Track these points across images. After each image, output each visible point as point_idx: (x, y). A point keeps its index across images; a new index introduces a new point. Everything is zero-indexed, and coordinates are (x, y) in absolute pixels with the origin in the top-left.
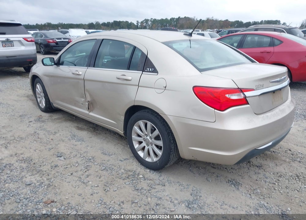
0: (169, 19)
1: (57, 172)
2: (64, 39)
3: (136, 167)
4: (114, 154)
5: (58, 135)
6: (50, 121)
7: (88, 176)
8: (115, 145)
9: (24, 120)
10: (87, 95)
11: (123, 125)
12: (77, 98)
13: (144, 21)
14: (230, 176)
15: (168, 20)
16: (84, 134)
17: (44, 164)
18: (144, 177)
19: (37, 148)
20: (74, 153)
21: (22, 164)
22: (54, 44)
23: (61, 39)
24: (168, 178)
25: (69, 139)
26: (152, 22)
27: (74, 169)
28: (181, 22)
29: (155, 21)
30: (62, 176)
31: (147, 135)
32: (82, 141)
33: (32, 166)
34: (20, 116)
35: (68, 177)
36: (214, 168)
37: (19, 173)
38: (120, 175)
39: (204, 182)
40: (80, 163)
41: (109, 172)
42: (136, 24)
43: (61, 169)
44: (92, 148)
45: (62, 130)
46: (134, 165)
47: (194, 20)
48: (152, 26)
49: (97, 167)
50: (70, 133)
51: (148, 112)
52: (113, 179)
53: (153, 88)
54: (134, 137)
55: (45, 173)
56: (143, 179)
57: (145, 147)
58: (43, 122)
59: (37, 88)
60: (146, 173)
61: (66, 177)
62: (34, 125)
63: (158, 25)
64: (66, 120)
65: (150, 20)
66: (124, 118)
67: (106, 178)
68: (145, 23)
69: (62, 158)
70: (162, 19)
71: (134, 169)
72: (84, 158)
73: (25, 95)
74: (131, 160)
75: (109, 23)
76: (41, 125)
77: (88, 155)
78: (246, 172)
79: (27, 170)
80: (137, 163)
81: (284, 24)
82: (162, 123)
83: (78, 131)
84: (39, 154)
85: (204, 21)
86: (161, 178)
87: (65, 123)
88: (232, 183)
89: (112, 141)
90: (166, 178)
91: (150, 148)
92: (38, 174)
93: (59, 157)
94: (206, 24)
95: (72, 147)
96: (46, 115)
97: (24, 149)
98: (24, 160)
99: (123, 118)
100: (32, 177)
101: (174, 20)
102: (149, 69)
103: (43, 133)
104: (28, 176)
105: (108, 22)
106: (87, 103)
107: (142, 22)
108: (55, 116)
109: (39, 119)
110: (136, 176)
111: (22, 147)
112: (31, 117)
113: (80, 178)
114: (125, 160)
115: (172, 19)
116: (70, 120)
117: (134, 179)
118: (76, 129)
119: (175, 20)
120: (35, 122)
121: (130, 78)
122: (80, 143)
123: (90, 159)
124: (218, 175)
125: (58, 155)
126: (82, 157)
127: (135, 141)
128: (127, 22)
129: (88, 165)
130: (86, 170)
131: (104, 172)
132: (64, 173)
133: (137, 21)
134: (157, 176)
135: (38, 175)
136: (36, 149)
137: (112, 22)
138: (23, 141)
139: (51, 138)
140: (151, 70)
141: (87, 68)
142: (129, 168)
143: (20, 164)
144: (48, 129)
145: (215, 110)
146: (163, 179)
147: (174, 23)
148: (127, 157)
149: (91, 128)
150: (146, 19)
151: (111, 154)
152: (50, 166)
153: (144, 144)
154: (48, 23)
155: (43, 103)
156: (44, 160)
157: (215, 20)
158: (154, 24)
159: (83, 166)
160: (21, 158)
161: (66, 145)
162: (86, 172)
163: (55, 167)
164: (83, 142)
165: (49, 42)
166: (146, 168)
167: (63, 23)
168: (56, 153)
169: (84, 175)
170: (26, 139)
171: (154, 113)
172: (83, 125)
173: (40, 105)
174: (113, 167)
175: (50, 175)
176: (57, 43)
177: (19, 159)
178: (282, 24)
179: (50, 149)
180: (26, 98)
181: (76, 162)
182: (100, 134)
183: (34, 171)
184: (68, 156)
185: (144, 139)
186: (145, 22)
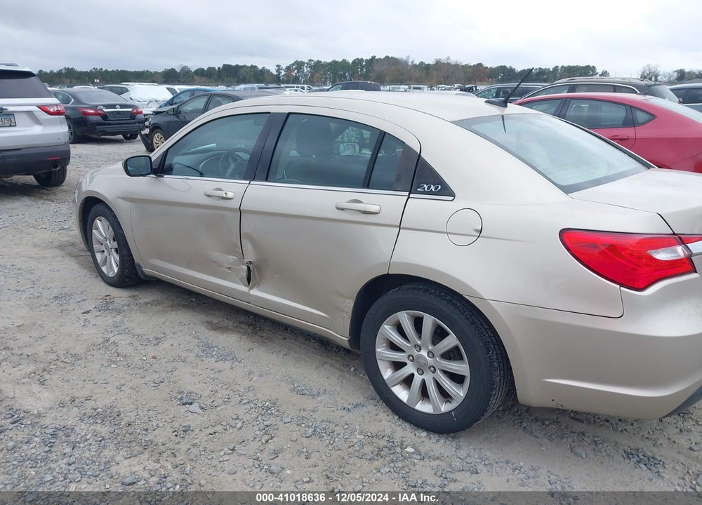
0: (351, 62)
1: (194, 445)
2: (122, 106)
3: (391, 426)
4: (321, 391)
5: (165, 345)
6: (135, 308)
7: (276, 453)
8: (317, 368)
9: (71, 308)
10: (248, 246)
11: (349, 320)
12: (217, 255)
13: (293, 65)
14: (626, 442)
15: (348, 63)
16: (231, 341)
17: (155, 423)
18: (418, 452)
19: (123, 382)
20: (223, 393)
21: (98, 427)
22: (98, 118)
23: (113, 106)
24: (478, 451)
25: (198, 356)
26: (311, 67)
27: (233, 436)
28: (377, 68)
29: (317, 66)
30: (209, 457)
31: (419, 348)
32: (233, 359)
33: (124, 432)
34: (56, 298)
35: (226, 458)
36: (577, 420)
37: (96, 451)
38: (357, 447)
39: (569, 458)
40: (245, 418)
41: (328, 441)
42: (275, 73)
43: (202, 438)
44: (262, 378)
45: (174, 333)
46: (383, 422)
47: (406, 63)
48: (312, 76)
49: (292, 428)
50: (196, 341)
51: (426, 291)
52: (343, 459)
53: (444, 233)
54: (381, 350)
55: (162, 448)
56: (419, 457)
57: (412, 375)
58: (119, 311)
59: (97, 229)
60: (420, 440)
61: (221, 459)
62: (99, 321)
63: (325, 74)
64: (176, 307)
65: (307, 63)
66: (352, 305)
67: (324, 457)
68: (296, 71)
69: (195, 407)
70: (335, 63)
71: (388, 432)
72: (252, 405)
73: (52, 242)
74: (371, 408)
75: (211, 70)
76: (114, 319)
77: (259, 395)
78: (658, 428)
79: (115, 442)
80: (388, 415)
81: (605, 74)
82: (468, 319)
83: (212, 333)
84: (133, 396)
85: (429, 65)
86: (463, 453)
87: (174, 313)
88: (638, 459)
89: (306, 358)
90: (472, 451)
91: (428, 378)
92: (146, 452)
93: (187, 405)
94: (435, 72)
95: (212, 376)
96: (120, 296)
97: (90, 386)
98: (98, 416)
99: (349, 305)
100: (134, 461)
101: (361, 65)
102: (429, 188)
103: (127, 341)
104: (122, 459)
105: (209, 68)
106: (245, 267)
107: (288, 68)
108: (146, 296)
109: (106, 305)
110: (398, 450)
111: (85, 380)
112: (84, 300)
113: (257, 459)
114: (355, 407)
115: (358, 62)
116: (184, 306)
117: (395, 459)
118: (207, 329)
119: (364, 63)
120: (99, 313)
121: (375, 208)
122: (228, 365)
123: (268, 408)
124: (595, 439)
125: (181, 399)
126: (245, 401)
127: (384, 360)
128: (253, 67)
129: (266, 423)
130: (267, 437)
131: (315, 442)
132: (211, 446)
133: (278, 66)
134: (450, 447)
135: (146, 456)
136: (123, 385)
137: (219, 68)
138: (82, 362)
139: (153, 354)
140: (433, 188)
141: (248, 182)
142: (373, 428)
143: (92, 426)
144: (138, 331)
145: (622, 288)
146: (468, 455)
147: (362, 70)
148: (358, 401)
149: (243, 326)
150: (297, 61)
151: (315, 391)
152: (170, 430)
153: (409, 369)
154: (68, 68)
155: (111, 265)
156: (150, 413)
157: (453, 63)
158: (316, 72)
159: (256, 428)
160: (89, 411)
161: (195, 371)
162: (267, 442)
163: (185, 431)
164: (237, 363)
165: (85, 114)
166: (415, 428)
167: (104, 69)
168: (175, 395)
169: (266, 453)
170: (89, 357)
171: (443, 294)
172: (222, 319)
173: (104, 269)
174: (332, 426)
175: (178, 455)
176: (105, 116)
177: (85, 414)
178: (600, 73)
179: (157, 385)
180: (58, 252)
181: (234, 417)
182: (269, 339)
183: (134, 444)
184: (210, 401)
185: (409, 356)
186: (296, 68)
